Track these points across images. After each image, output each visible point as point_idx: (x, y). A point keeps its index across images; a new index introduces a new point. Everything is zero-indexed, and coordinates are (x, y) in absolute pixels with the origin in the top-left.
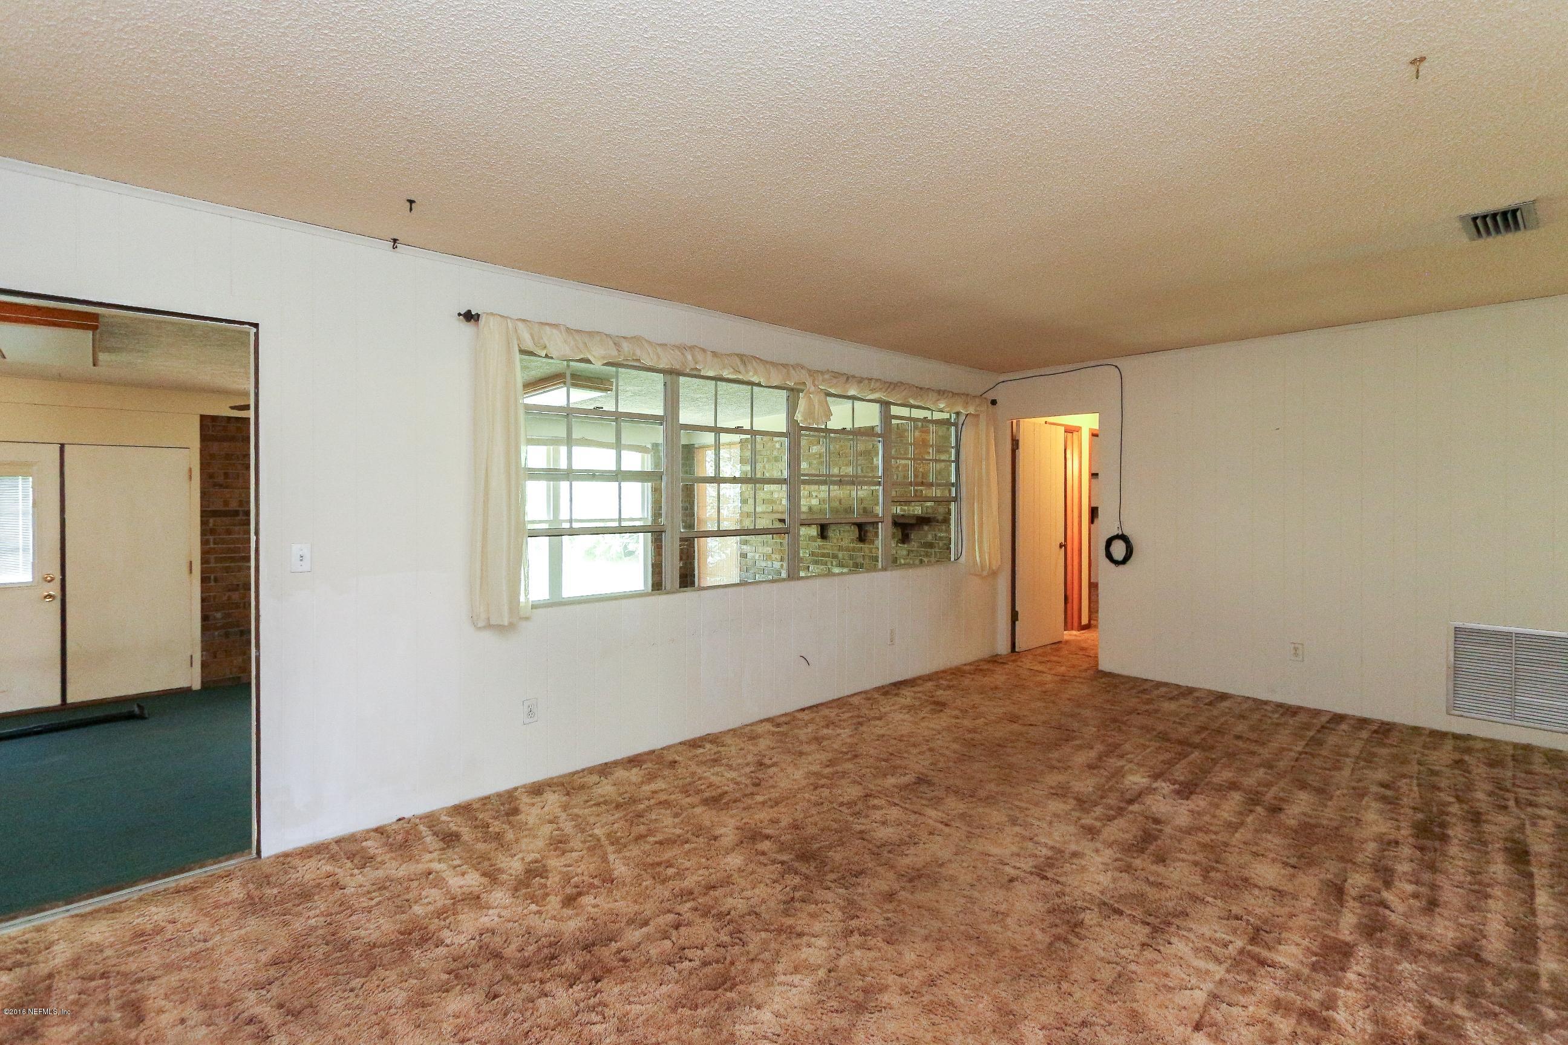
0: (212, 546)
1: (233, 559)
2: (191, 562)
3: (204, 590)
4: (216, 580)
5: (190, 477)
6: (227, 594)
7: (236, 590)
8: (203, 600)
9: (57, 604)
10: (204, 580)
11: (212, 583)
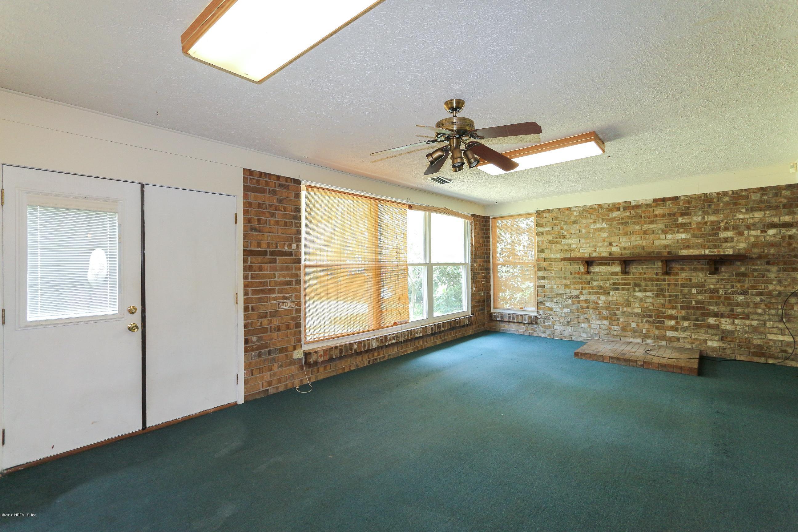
0: (250, 280)
1: (262, 291)
2: (237, 294)
3: (246, 317)
4: (253, 309)
5: (236, 223)
6: (260, 320)
7: (266, 317)
8: (245, 326)
9: (139, 332)
10: (246, 309)
11: (250, 312)
